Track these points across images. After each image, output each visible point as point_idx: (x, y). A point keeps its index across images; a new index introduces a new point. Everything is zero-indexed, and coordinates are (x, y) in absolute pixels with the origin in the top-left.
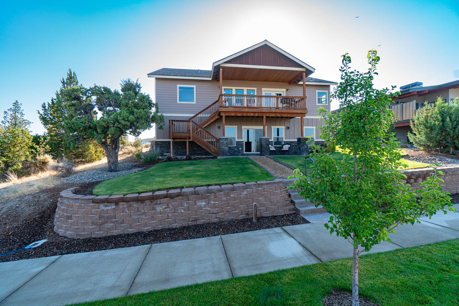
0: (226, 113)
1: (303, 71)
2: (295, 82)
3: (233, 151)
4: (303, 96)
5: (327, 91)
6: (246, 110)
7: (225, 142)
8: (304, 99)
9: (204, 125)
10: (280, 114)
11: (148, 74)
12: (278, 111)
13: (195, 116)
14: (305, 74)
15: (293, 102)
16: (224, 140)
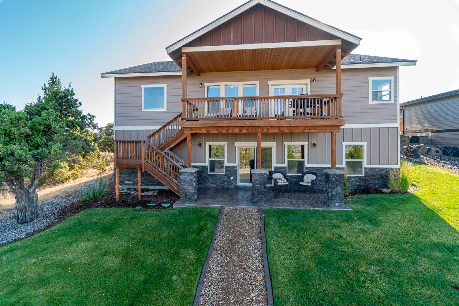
0: (192, 129)
1: (336, 46)
2: (326, 66)
3: (221, 181)
4: (335, 93)
5: (392, 78)
6: (225, 124)
7: (188, 178)
8: (337, 99)
9: (171, 144)
10: (289, 128)
11: (101, 74)
12: (282, 123)
13: (160, 129)
14: (339, 50)
15: (318, 104)
16: (186, 174)
